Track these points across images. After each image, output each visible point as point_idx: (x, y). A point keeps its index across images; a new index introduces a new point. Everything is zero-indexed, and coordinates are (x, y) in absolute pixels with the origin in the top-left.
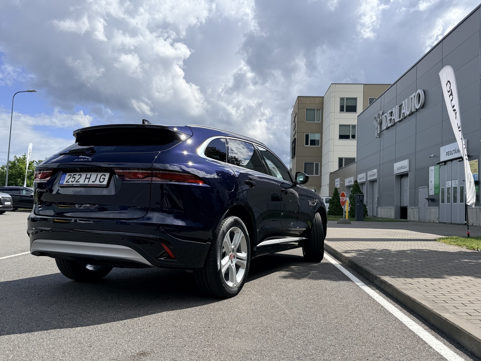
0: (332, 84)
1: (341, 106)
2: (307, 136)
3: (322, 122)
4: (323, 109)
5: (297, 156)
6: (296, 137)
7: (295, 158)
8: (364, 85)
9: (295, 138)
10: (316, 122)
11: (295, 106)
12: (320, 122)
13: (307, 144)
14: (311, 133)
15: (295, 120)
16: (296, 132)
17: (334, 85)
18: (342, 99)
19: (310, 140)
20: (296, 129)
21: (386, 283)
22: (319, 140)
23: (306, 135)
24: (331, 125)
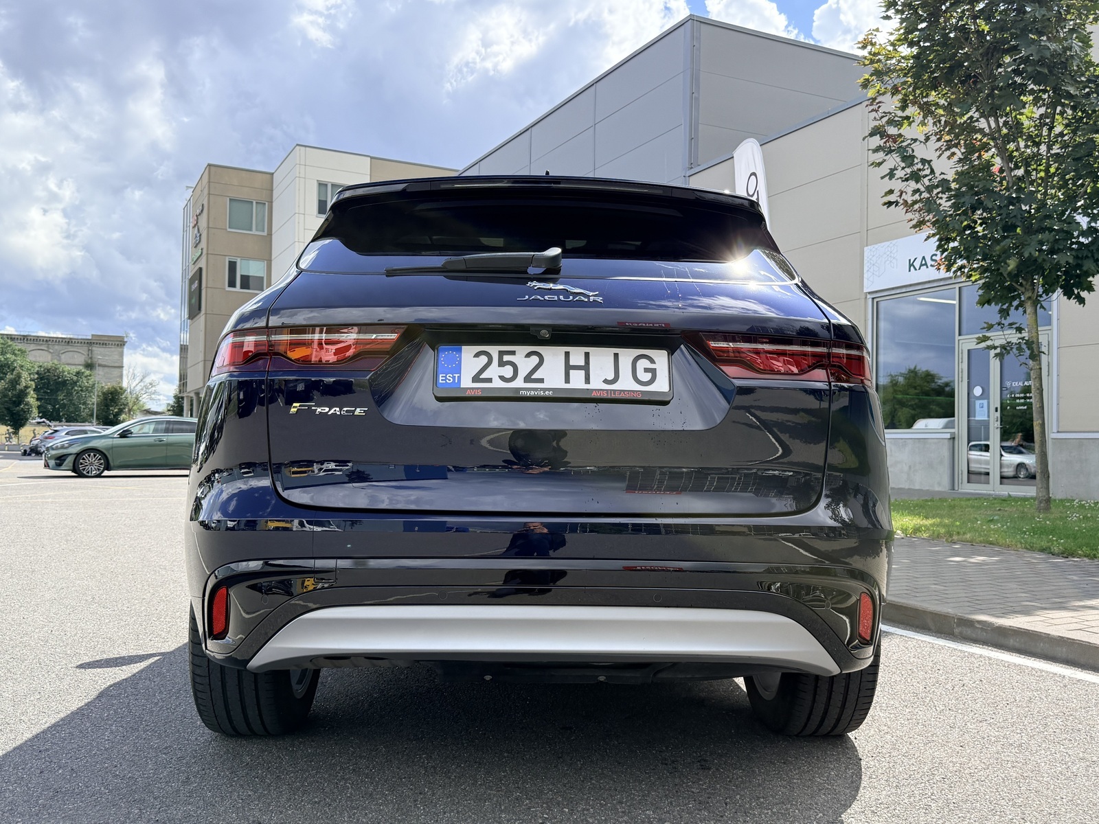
0: (298, 145)
1: (319, 200)
2: (232, 266)
3: (270, 234)
4: (271, 202)
5: (206, 314)
6: (202, 264)
7: (201, 319)
8: (372, 158)
9: (200, 269)
10: (254, 232)
11: (199, 188)
12: (265, 233)
13: (232, 283)
14: (243, 258)
15: (197, 223)
16: (202, 253)
17: (303, 148)
18: (322, 185)
19: (242, 276)
20: (203, 244)
21: (1041, 636)
22: (262, 278)
23: (229, 262)
24: (296, 243)
